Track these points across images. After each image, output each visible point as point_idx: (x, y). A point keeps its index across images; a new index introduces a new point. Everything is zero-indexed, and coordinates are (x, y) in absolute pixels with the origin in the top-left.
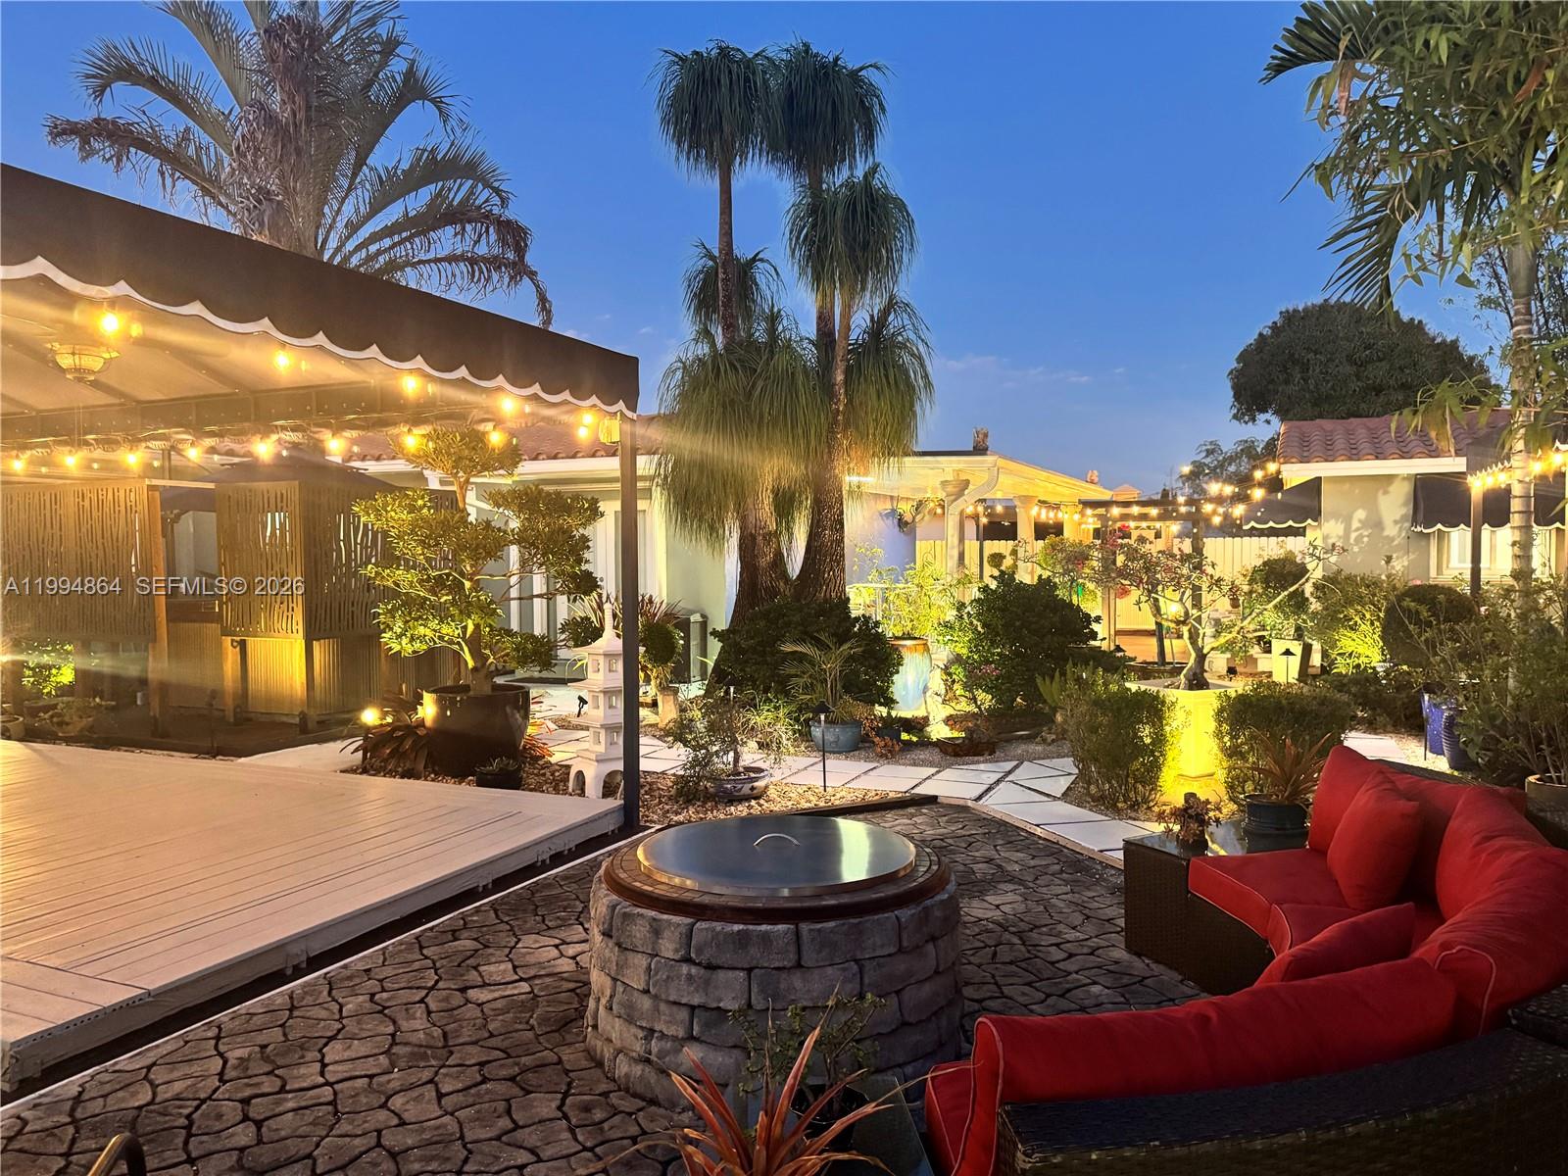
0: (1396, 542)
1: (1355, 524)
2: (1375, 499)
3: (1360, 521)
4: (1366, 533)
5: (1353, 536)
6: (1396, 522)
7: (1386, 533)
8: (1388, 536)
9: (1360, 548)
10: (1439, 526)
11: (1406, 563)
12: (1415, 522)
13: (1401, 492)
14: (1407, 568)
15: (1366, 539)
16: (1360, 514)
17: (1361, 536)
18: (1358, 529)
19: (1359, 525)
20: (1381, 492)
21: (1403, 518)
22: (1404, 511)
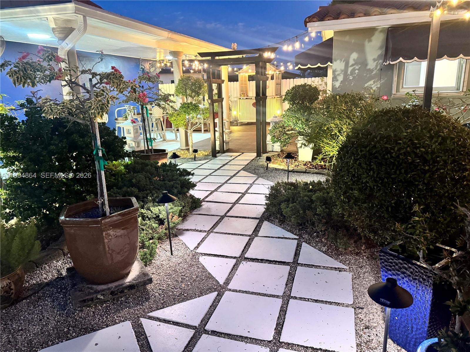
0: (374, 73)
1: (351, 62)
2: (363, 46)
3: (354, 60)
4: (357, 68)
5: (350, 69)
6: (374, 60)
7: (368, 67)
8: (369, 69)
9: (354, 77)
10: (401, 59)
11: (379, 86)
12: (385, 59)
13: (378, 40)
14: (379, 88)
15: (357, 71)
16: (354, 56)
17: (354, 70)
18: (353, 65)
19: (353, 63)
20: (367, 40)
21: (379, 57)
22: (379, 52)
